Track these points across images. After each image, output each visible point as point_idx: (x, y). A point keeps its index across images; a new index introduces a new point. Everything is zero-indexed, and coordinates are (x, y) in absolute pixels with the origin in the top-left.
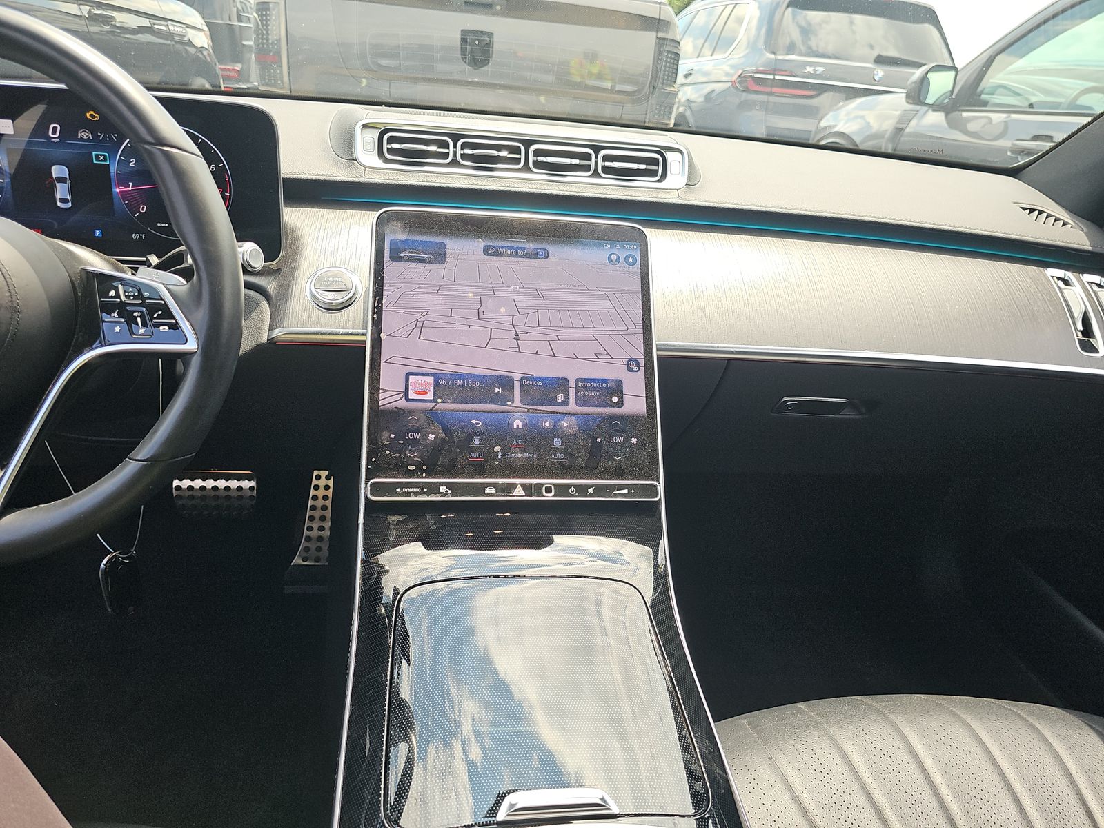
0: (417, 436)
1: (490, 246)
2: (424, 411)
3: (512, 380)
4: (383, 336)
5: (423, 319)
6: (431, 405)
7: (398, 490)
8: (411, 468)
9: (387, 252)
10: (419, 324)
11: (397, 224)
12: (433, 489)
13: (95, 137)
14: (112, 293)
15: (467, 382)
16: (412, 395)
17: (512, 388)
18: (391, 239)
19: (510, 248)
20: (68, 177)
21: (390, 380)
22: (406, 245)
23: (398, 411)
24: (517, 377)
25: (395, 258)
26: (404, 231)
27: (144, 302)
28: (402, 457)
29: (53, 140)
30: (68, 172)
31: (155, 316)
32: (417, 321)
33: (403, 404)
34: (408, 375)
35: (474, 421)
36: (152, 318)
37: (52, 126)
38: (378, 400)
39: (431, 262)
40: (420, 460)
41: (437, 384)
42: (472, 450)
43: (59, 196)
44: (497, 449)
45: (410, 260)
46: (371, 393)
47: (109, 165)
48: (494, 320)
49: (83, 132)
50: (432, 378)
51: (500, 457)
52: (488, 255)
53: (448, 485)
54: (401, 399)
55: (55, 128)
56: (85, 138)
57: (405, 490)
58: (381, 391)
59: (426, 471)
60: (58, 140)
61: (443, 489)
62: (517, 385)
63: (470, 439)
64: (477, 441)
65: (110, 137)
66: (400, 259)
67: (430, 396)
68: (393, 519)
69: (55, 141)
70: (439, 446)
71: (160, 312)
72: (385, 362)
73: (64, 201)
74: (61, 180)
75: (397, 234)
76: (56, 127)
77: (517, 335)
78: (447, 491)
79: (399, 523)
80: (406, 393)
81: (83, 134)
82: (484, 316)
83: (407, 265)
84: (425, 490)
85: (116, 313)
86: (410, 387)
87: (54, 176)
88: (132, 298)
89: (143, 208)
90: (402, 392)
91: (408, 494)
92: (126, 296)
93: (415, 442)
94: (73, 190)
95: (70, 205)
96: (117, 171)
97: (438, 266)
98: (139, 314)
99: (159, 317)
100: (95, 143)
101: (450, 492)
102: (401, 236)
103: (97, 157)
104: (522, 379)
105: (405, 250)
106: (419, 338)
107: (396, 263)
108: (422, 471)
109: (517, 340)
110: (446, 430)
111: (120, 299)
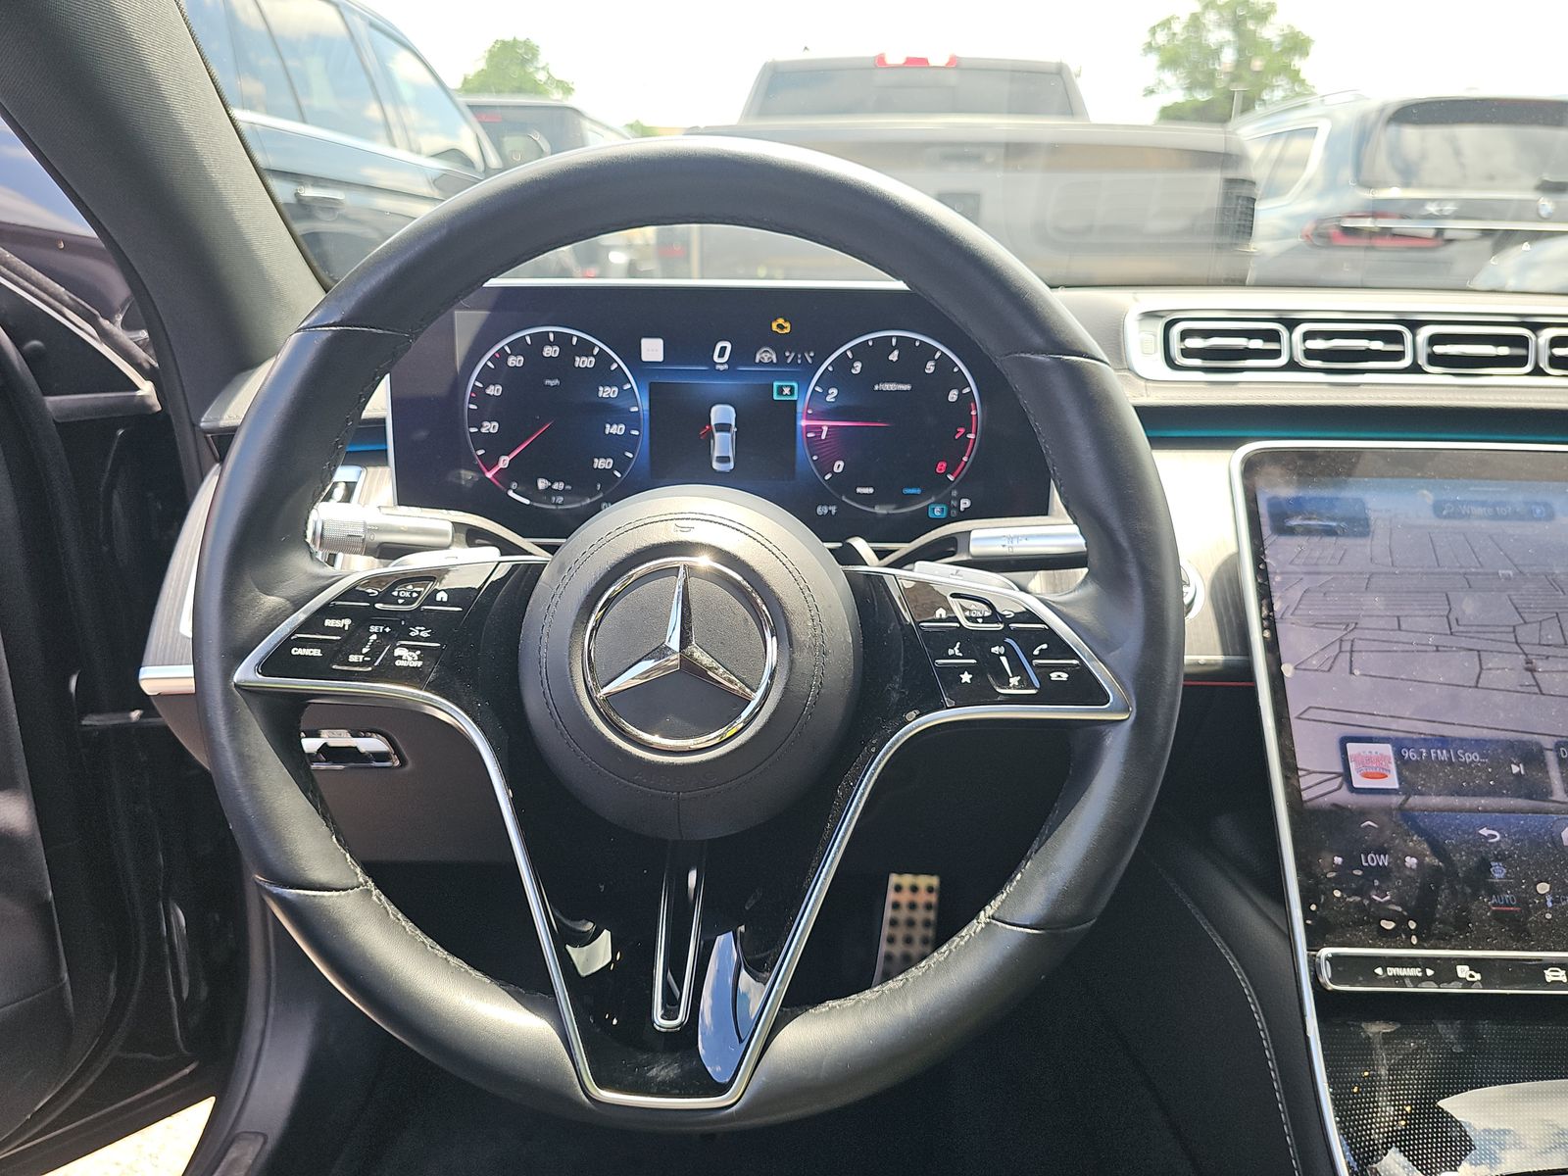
0: (1384, 861)
1: (1446, 502)
2: (1387, 811)
3: (1542, 750)
4: (1287, 669)
5: (1350, 637)
6: (1396, 800)
7: (1379, 971)
8: (1389, 925)
9: (1265, 520)
10: (1347, 646)
11: (1274, 471)
12: (1445, 970)
13: (781, 358)
14: (941, 613)
15: (1456, 754)
16: (1359, 782)
17: (1543, 765)
18: (1268, 496)
19: (1483, 504)
20: (733, 424)
21: (1315, 753)
22: (1297, 506)
23: (1338, 810)
24: (1548, 742)
25: (1283, 530)
26: (1288, 483)
27: (1007, 627)
28: (1366, 902)
29: (718, 367)
30: (734, 415)
31: (1036, 652)
32: (1341, 640)
33: (1343, 797)
34: (1344, 741)
35: (1484, 832)
36: (1030, 658)
37: (719, 346)
38: (1299, 791)
39: (1345, 534)
40: (1400, 909)
41: (1402, 762)
42: (1493, 890)
43: (716, 454)
44: (1543, 888)
45: (1308, 531)
46: (1286, 778)
47: (795, 401)
48: (1481, 636)
49: (765, 351)
50: (1389, 746)
51: (1550, 904)
52: (1445, 517)
53: (1473, 963)
54: (1340, 788)
55: (723, 349)
56: (766, 361)
57: (1391, 971)
58: (1300, 773)
59: (1416, 932)
60: (726, 367)
61: (1463, 971)
62: (1551, 758)
63: (1484, 867)
64: (1498, 872)
65: (803, 357)
66: (1291, 531)
67: (1392, 782)
68: (1376, 1029)
69: (721, 368)
70: (1429, 884)
71: (1045, 646)
72: (1298, 718)
73: (724, 459)
74: (723, 427)
75: (1279, 488)
76: (725, 347)
77: (1529, 662)
78: (1471, 976)
79: (1387, 1038)
80: (1346, 775)
81: (763, 355)
82: (1461, 629)
83: (1301, 540)
84: (1430, 972)
85: (955, 649)
86: (1352, 765)
87: (713, 423)
88: (980, 620)
89: (839, 466)
90: (1339, 775)
91: (1400, 980)
92: (967, 618)
93: (1382, 872)
94: (740, 442)
95: (731, 465)
96: (808, 409)
97: (1360, 541)
98: (1002, 650)
99: (1043, 654)
100: (781, 369)
101: (1478, 977)
102: (1286, 492)
103: (780, 391)
104: (1558, 746)
105: (1298, 513)
106: (1351, 673)
107: (1283, 540)
108: (1409, 933)
109: (1532, 670)
110: (1437, 849)
111: (960, 623)
